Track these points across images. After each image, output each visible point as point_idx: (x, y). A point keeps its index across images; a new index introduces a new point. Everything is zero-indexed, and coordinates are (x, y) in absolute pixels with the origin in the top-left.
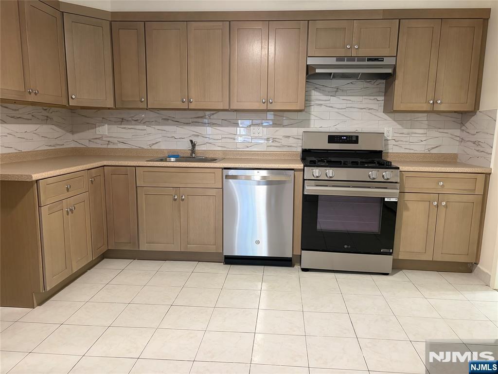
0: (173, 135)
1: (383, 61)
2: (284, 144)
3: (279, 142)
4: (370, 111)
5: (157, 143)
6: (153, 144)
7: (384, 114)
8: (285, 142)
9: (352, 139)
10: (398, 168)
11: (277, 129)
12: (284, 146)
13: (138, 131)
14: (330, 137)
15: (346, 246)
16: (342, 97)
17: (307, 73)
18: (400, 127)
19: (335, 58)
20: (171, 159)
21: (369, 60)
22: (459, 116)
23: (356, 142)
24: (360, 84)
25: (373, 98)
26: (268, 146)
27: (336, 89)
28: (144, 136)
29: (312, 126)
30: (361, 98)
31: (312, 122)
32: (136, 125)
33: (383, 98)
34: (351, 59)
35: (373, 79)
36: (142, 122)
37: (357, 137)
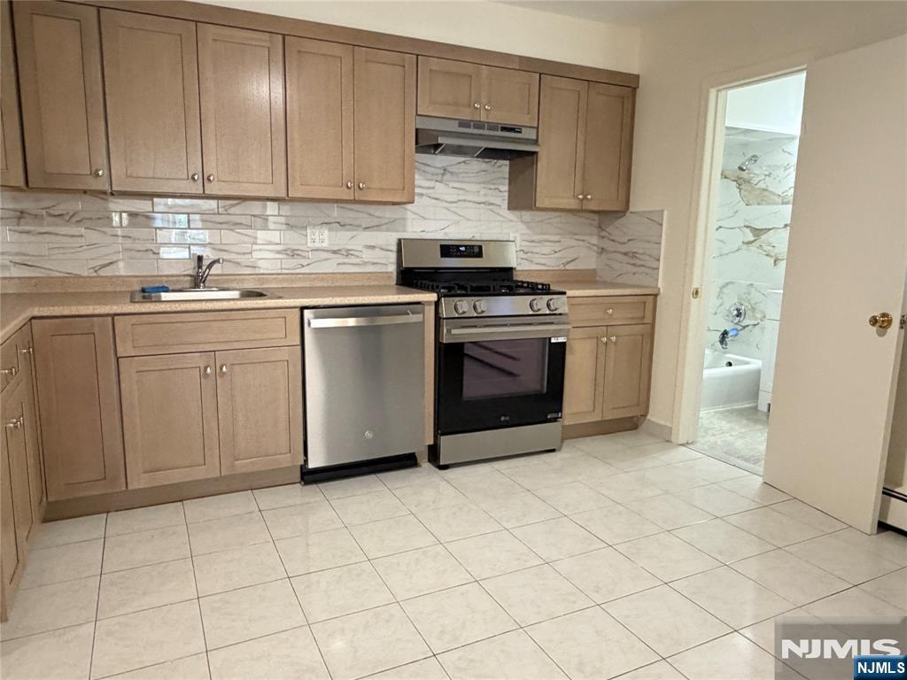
0: (149, 246)
1: (520, 132)
2: (366, 260)
3: (358, 257)
4: (491, 207)
5: (111, 263)
6: (104, 266)
7: (508, 212)
8: (367, 255)
9: (474, 251)
10: (564, 293)
11: (355, 233)
12: (365, 263)
13: (65, 239)
14: (443, 247)
15: (503, 418)
16: (452, 184)
17: (417, 143)
18: (528, 231)
19: (457, 122)
20: (160, 296)
21: (504, 129)
22: (596, 217)
23: (479, 255)
24: (477, 165)
25: (493, 187)
26: (339, 264)
27: (442, 171)
28: (80, 249)
29: (409, 229)
30: (478, 186)
31: (409, 222)
32: (57, 225)
33: (506, 188)
34: (479, 125)
35: (494, 159)
36: (74, 219)
37: (480, 247)
